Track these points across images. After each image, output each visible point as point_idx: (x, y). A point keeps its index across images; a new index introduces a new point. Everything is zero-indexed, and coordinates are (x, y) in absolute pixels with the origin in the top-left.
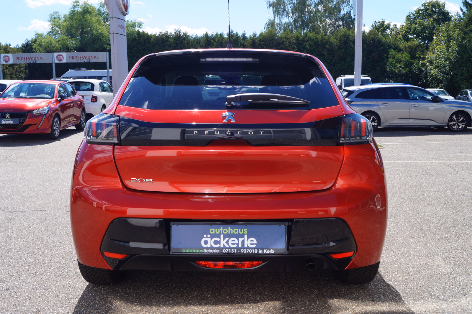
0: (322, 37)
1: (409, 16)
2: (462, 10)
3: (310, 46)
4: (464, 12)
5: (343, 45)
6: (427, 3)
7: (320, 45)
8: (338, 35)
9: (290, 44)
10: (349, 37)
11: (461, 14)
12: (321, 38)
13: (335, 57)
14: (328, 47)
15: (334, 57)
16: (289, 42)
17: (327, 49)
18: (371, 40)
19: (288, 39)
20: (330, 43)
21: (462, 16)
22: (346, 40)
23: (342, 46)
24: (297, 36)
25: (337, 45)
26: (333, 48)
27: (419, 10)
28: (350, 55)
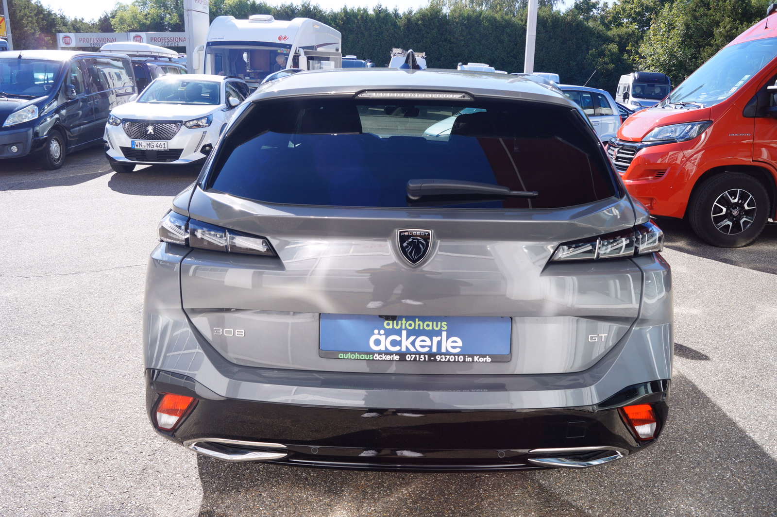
0: (502, 17)
3: (485, 29)
7: (498, 28)
9: (458, 25)
12: (500, 18)
16: (456, 23)
18: (568, 23)
24: (468, 15)
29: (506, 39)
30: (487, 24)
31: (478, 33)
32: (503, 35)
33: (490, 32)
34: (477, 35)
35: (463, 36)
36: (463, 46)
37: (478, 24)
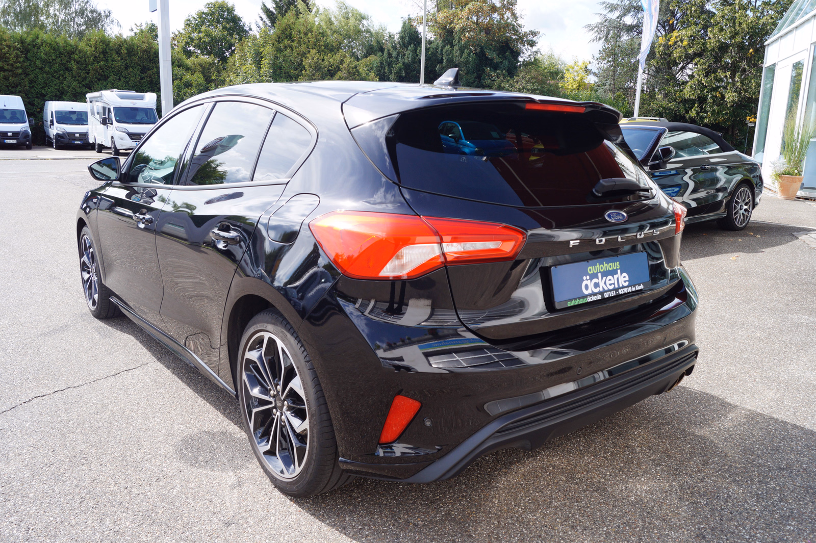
0: (65, 42)
1: (188, 20)
2: (262, 19)
3: (46, 54)
4: (265, 22)
5: (102, 56)
6: (211, 3)
7: (62, 54)
8: (92, 40)
9: (10, 49)
10: (108, 44)
11: (261, 23)
12: (63, 42)
13: (90, 74)
14: (76, 57)
15: (88, 73)
16: (7, 46)
17: (75, 60)
18: (144, 51)
19: (5, 41)
20: (80, 52)
21: (262, 26)
22: (105, 49)
23: (100, 58)
24: (21, 37)
25: (93, 55)
26: (85, 60)
27: (203, 13)
28: (113, 71)
29: (75, 67)
30: (47, 49)
31: (38, 59)
32: (70, 62)
34: (38, 62)
35: (19, 62)
36: (21, 74)
37: (36, 48)
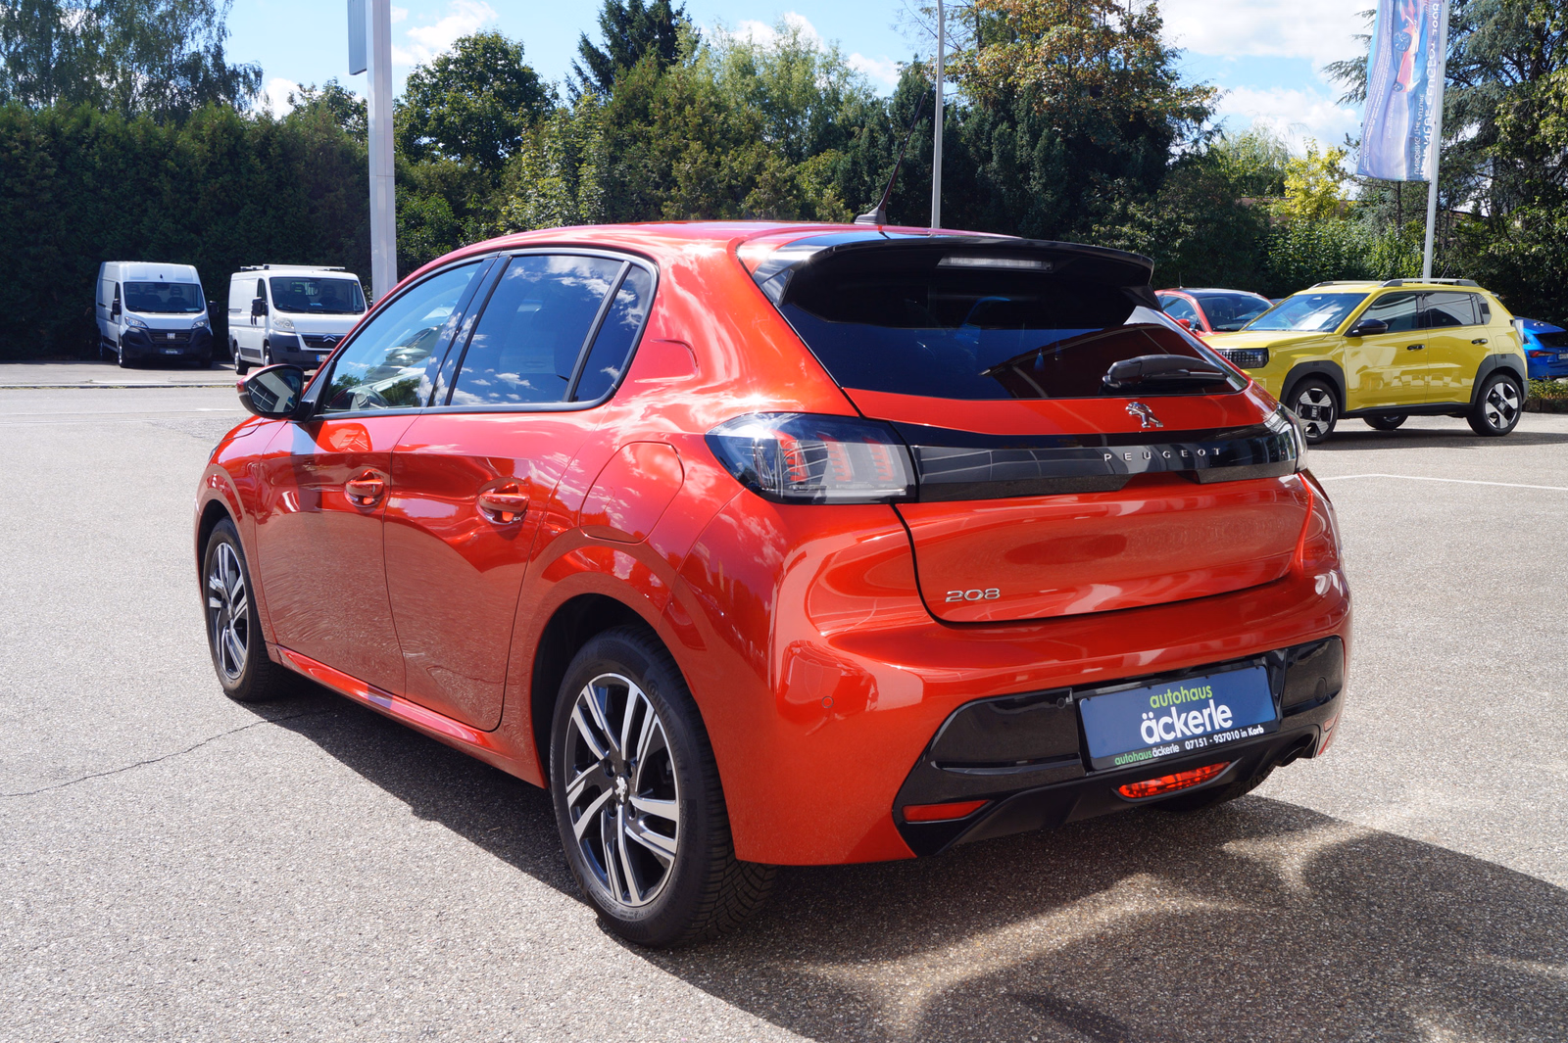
0: (147, 131)
1: (417, 76)
2: (580, 72)
3: (104, 159)
4: (587, 78)
5: (226, 162)
6: (468, 39)
8: (205, 127)
9: (27, 148)
10: (241, 136)
12: (142, 132)
13: (200, 202)
14: (171, 164)
15: (196, 200)
16: (22, 143)
17: (167, 172)
20: (178, 153)
23: (222, 165)
25: (204, 161)
26: (189, 171)
28: (249, 195)
29: (167, 187)
30: (109, 147)
31: (87, 170)
32: (156, 176)
33: (121, 166)
34: (87, 177)
35: (47, 177)
36: (51, 202)
37: (84, 145)
